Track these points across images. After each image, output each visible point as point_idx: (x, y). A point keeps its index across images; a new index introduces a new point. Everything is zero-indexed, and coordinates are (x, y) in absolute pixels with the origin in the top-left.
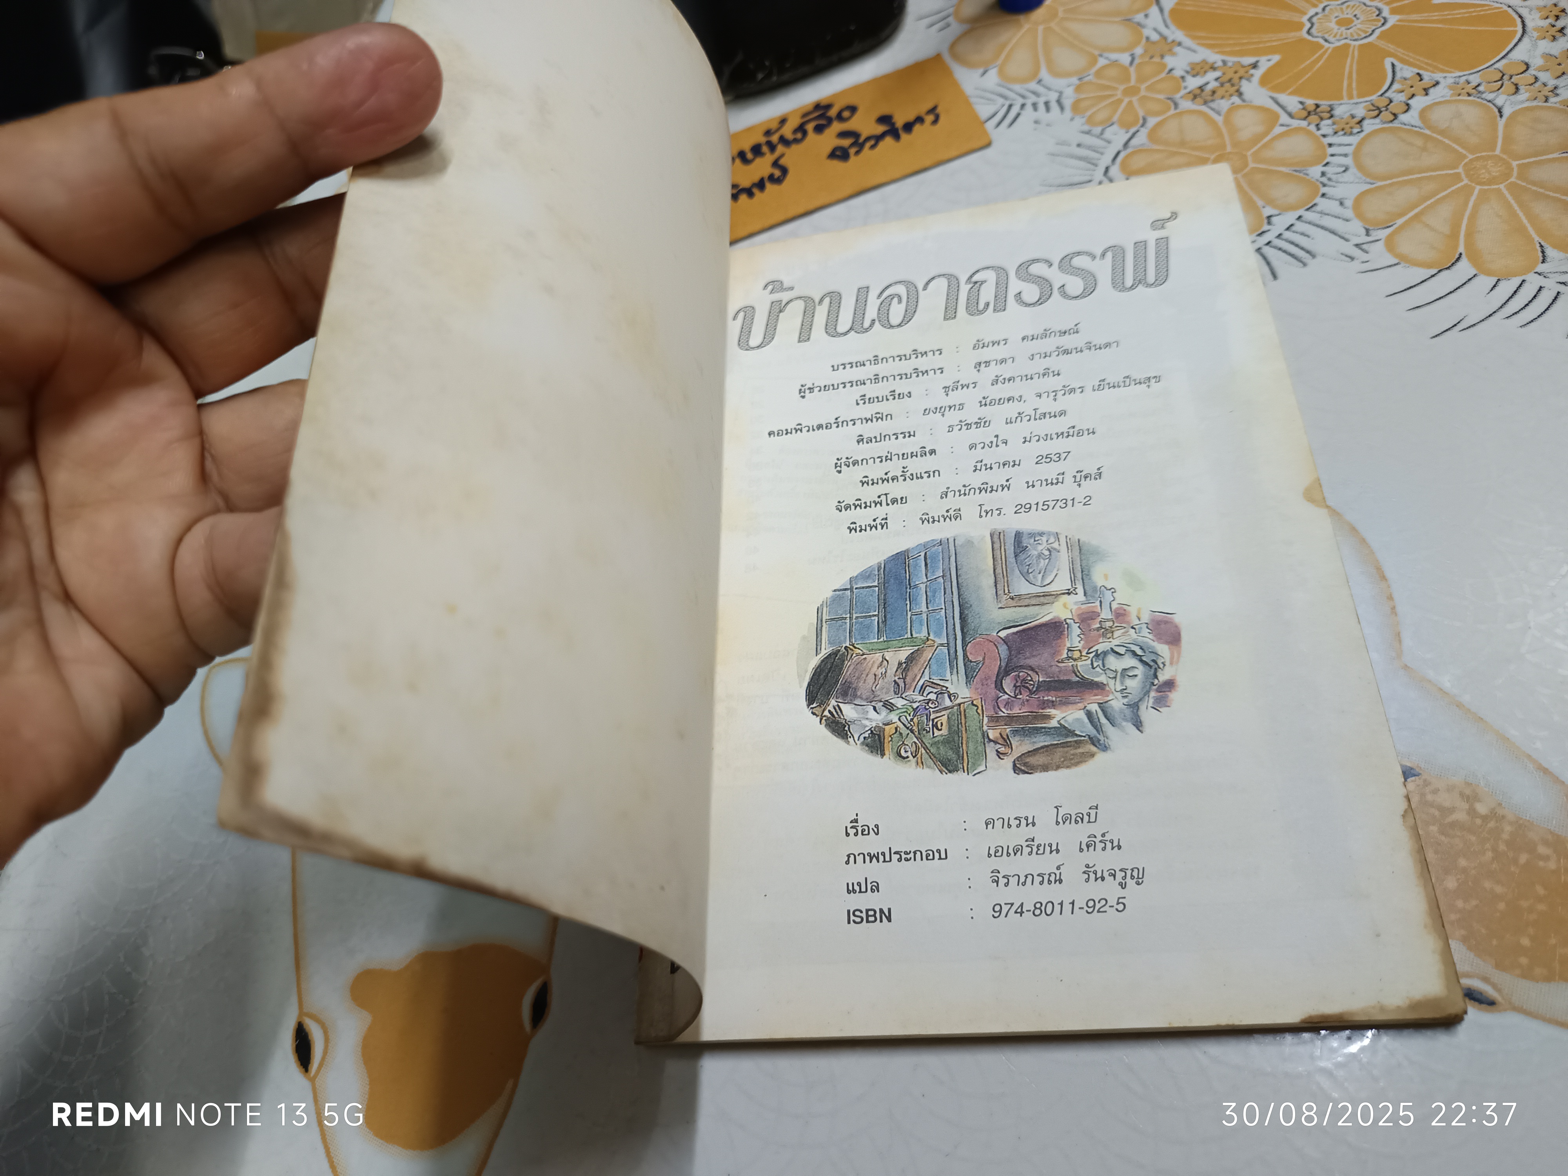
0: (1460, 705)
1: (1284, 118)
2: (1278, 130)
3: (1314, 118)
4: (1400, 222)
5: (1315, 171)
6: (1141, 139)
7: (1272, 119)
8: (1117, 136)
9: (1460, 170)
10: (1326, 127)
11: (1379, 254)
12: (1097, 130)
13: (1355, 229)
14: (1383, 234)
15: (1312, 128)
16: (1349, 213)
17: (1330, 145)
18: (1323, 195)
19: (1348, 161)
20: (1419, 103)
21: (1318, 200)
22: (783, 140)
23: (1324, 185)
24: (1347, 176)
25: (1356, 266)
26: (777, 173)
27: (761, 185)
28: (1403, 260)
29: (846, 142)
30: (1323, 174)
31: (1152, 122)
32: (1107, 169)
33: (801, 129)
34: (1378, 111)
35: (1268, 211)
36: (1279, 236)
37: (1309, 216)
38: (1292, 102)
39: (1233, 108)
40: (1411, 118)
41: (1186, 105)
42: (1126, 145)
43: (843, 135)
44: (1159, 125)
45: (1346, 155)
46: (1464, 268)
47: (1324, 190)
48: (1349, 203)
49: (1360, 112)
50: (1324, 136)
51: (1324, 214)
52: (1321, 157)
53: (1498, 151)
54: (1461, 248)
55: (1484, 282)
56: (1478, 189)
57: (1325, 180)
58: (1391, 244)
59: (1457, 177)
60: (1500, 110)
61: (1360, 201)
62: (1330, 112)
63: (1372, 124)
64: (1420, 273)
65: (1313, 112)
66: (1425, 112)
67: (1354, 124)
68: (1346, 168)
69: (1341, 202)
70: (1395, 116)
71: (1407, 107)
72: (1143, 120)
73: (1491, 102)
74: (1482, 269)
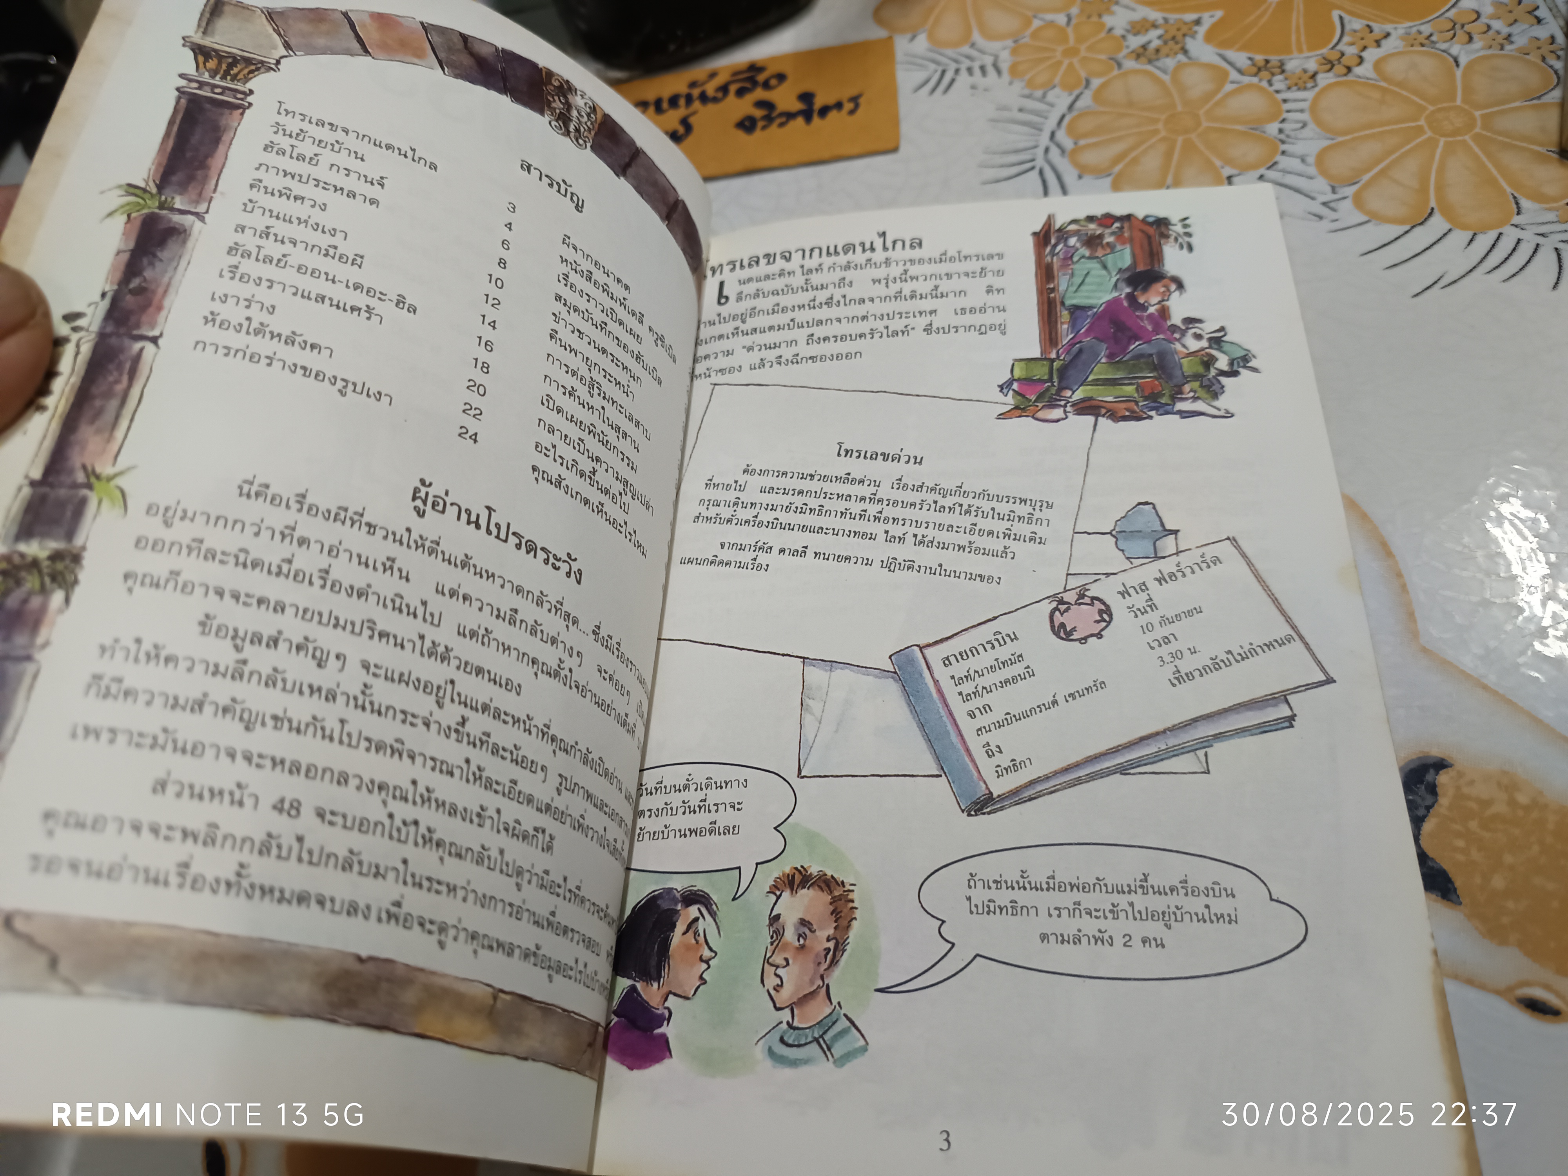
1: (1234, 75)
2: (1228, 88)
3: (1265, 74)
4: (1366, 177)
5: (1272, 128)
6: (1087, 101)
7: (1219, 75)
8: (1060, 100)
9: (1422, 122)
10: (1279, 82)
11: (1348, 212)
12: (1039, 93)
13: (1320, 185)
14: (1350, 191)
15: (1264, 84)
16: (1312, 170)
17: (1285, 101)
18: (1283, 153)
19: (1305, 116)
20: (1372, 55)
21: (1279, 158)
23: (1283, 142)
24: (1307, 133)
25: (1325, 225)
28: (1374, 217)
29: (759, 113)
30: (1281, 131)
31: (1096, 83)
32: (1053, 135)
34: (1330, 65)
35: (1225, 172)
37: (1271, 175)
38: (1241, 58)
39: (1179, 67)
40: (1365, 70)
41: (1131, 64)
42: (1071, 108)
44: (1104, 86)
45: (1302, 111)
46: (1438, 224)
47: (1283, 147)
48: (1311, 160)
49: (1312, 66)
50: (1278, 92)
51: (1285, 172)
52: (1276, 114)
53: (1459, 102)
54: (1433, 204)
55: (1460, 237)
56: (1442, 141)
57: (1283, 137)
58: (1359, 202)
59: (1420, 130)
60: (1456, 60)
61: (1322, 157)
62: (1282, 67)
63: (1326, 78)
64: (1393, 230)
65: (1263, 68)
66: (1379, 64)
67: (1307, 79)
68: (1304, 124)
69: (1303, 159)
70: (1349, 69)
71: (1361, 60)
72: (1087, 81)
73: (1446, 51)
74: (1457, 223)
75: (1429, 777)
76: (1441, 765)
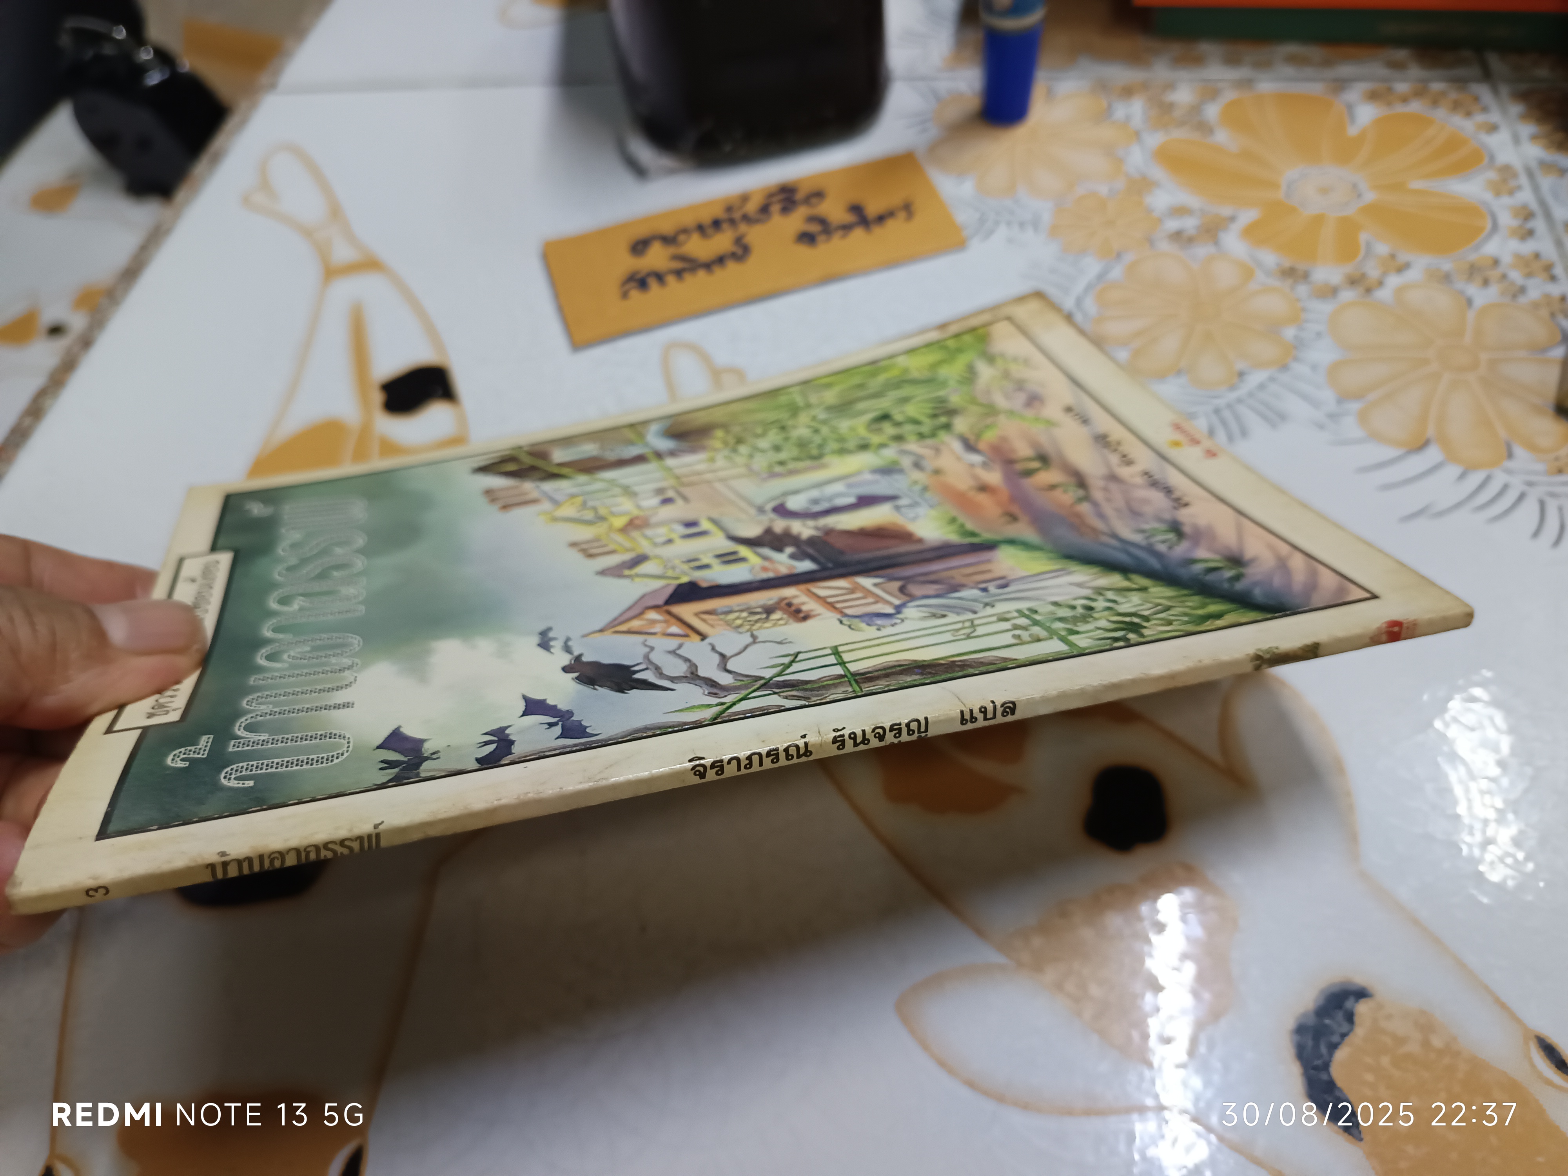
1: (1260, 275)
2: (1254, 286)
3: (1290, 280)
4: (1372, 397)
5: (1289, 333)
6: (1116, 273)
7: (1248, 274)
8: (1092, 267)
9: (1430, 354)
10: (1302, 290)
11: (1350, 427)
12: (1071, 258)
13: (1328, 396)
14: (1355, 406)
15: (1288, 290)
16: (1321, 379)
17: (1305, 310)
18: (1297, 358)
19: (1322, 328)
20: (1394, 281)
22: (746, 218)
24: (1322, 343)
25: (1326, 435)
26: (739, 251)
27: (720, 260)
28: (1375, 436)
29: (814, 228)
30: (1297, 337)
31: (1128, 258)
33: (765, 210)
34: (1353, 281)
35: (1240, 365)
36: (1251, 395)
37: (1284, 377)
38: (1270, 258)
39: (1210, 258)
40: (1384, 294)
41: (1164, 246)
42: (1100, 277)
43: (812, 219)
44: (1136, 263)
45: (1319, 322)
46: (1433, 454)
47: (1296, 353)
48: (1322, 370)
49: (1335, 279)
50: (1299, 300)
51: (1297, 377)
52: (1296, 320)
53: (1468, 341)
54: (1431, 432)
55: (1452, 471)
56: (1447, 377)
57: (1299, 344)
58: (1363, 418)
59: (1427, 361)
60: (1469, 302)
61: (1334, 371)
62: (1305, 276)
63: (1348, 295)
64: (1391, 452)
65: (1290, 273)
66: (1400, 291)
67: (1330, 292)
68: (1319, 335)
69: (1314, 367)
70: (1369, 291)
71: (1380, 283)
72: (1119, 255)
73: (1461, 293)
74: (1451, 456)
75: (1349, 1004)
76: (1361, 994)
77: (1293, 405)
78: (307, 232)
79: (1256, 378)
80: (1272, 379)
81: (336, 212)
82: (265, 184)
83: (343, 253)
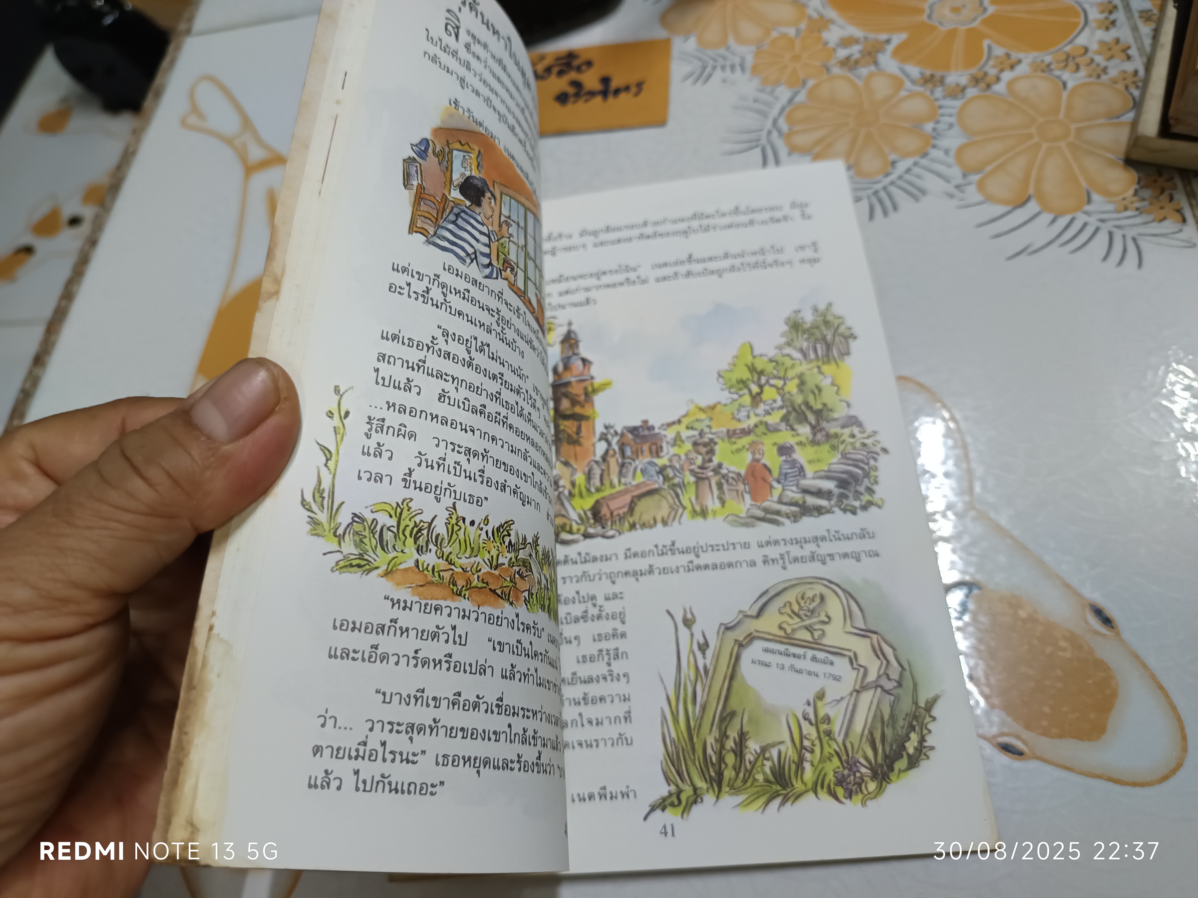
0: (1012, 537)
1: (908, 84)
2: (903, 93)
3: (930, 85)
4: (988, 169)
5: (929, 127)
6: (801, 97)
7: (898, 84)
8: (784, 93)
9: (1033, 130)
10: (939, 92)
11: (972, 194)
12: (769, 89)
13: (956, 172)
14: (975, 178)
15: (928, 93)
16: (951, 160)
17: (940, 107)
18: (934, 146)
19: (953, 120)
20: (1007, 76)
21: (930, 150)
23: (934, 138)
24: (952, 132)
25: (955, 202)
28: (990, 199)
29: (571, 91)
30: (934, 130)
31: (811, 83)
32: (775, 122)
34: (976, 81)
35: (893, 157)
36: (900, 177)
37: (924, 162)
38: (915, 70)
39: (871, 75)
40: (1000, 88)
41: (837, 70)
42: (790, 101)
43: (574, 83)
44: (816, 86)
45: (951, 115)
46: (1033, 207)
47: (933, 142)
48: (952, 153)
49: (964, 80)
50: (937, 100)
51: (934, 160)
52: (934, 116)
53: (1061, 116)
54: (1031, 190)
55: (1047, 217)
56: (1045, 146)
57: (936, 134)
58: (981, 186)
59: (1030, 136)
60: (1065, 85)
61: (960, 151)
62: (942, 81)
63: (972, 92)
64: (1000, 209)
65: (929, 80)
66: (1011, 84)
67: (959, 91)
68: (951, 126)
69: (947, 152)
70: (989, 86)
71: (998, 79)
72: (804, 83)
73: (1059, 77)
74: (1045, 208)
77: (931, 183)
78: (228, 141)
79: (902, 166)
80: (915, 164)
81: (247, 123)
82: (195, 109)
83: (256, 154)
